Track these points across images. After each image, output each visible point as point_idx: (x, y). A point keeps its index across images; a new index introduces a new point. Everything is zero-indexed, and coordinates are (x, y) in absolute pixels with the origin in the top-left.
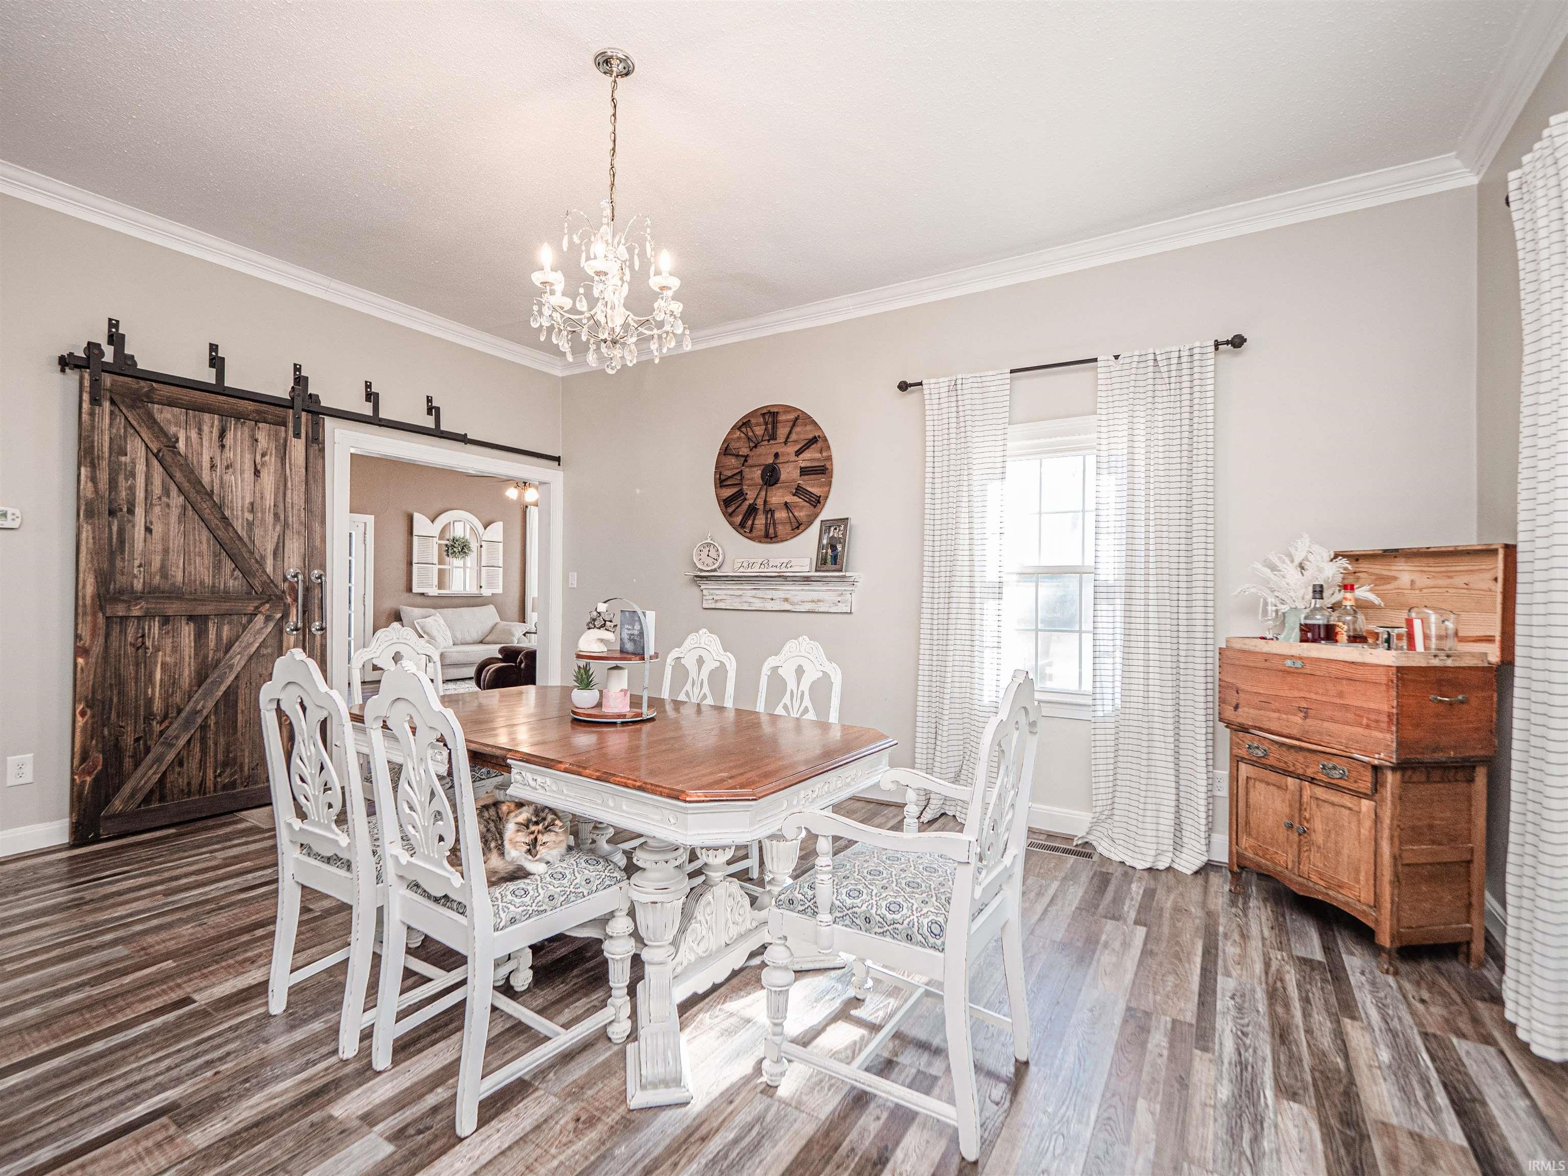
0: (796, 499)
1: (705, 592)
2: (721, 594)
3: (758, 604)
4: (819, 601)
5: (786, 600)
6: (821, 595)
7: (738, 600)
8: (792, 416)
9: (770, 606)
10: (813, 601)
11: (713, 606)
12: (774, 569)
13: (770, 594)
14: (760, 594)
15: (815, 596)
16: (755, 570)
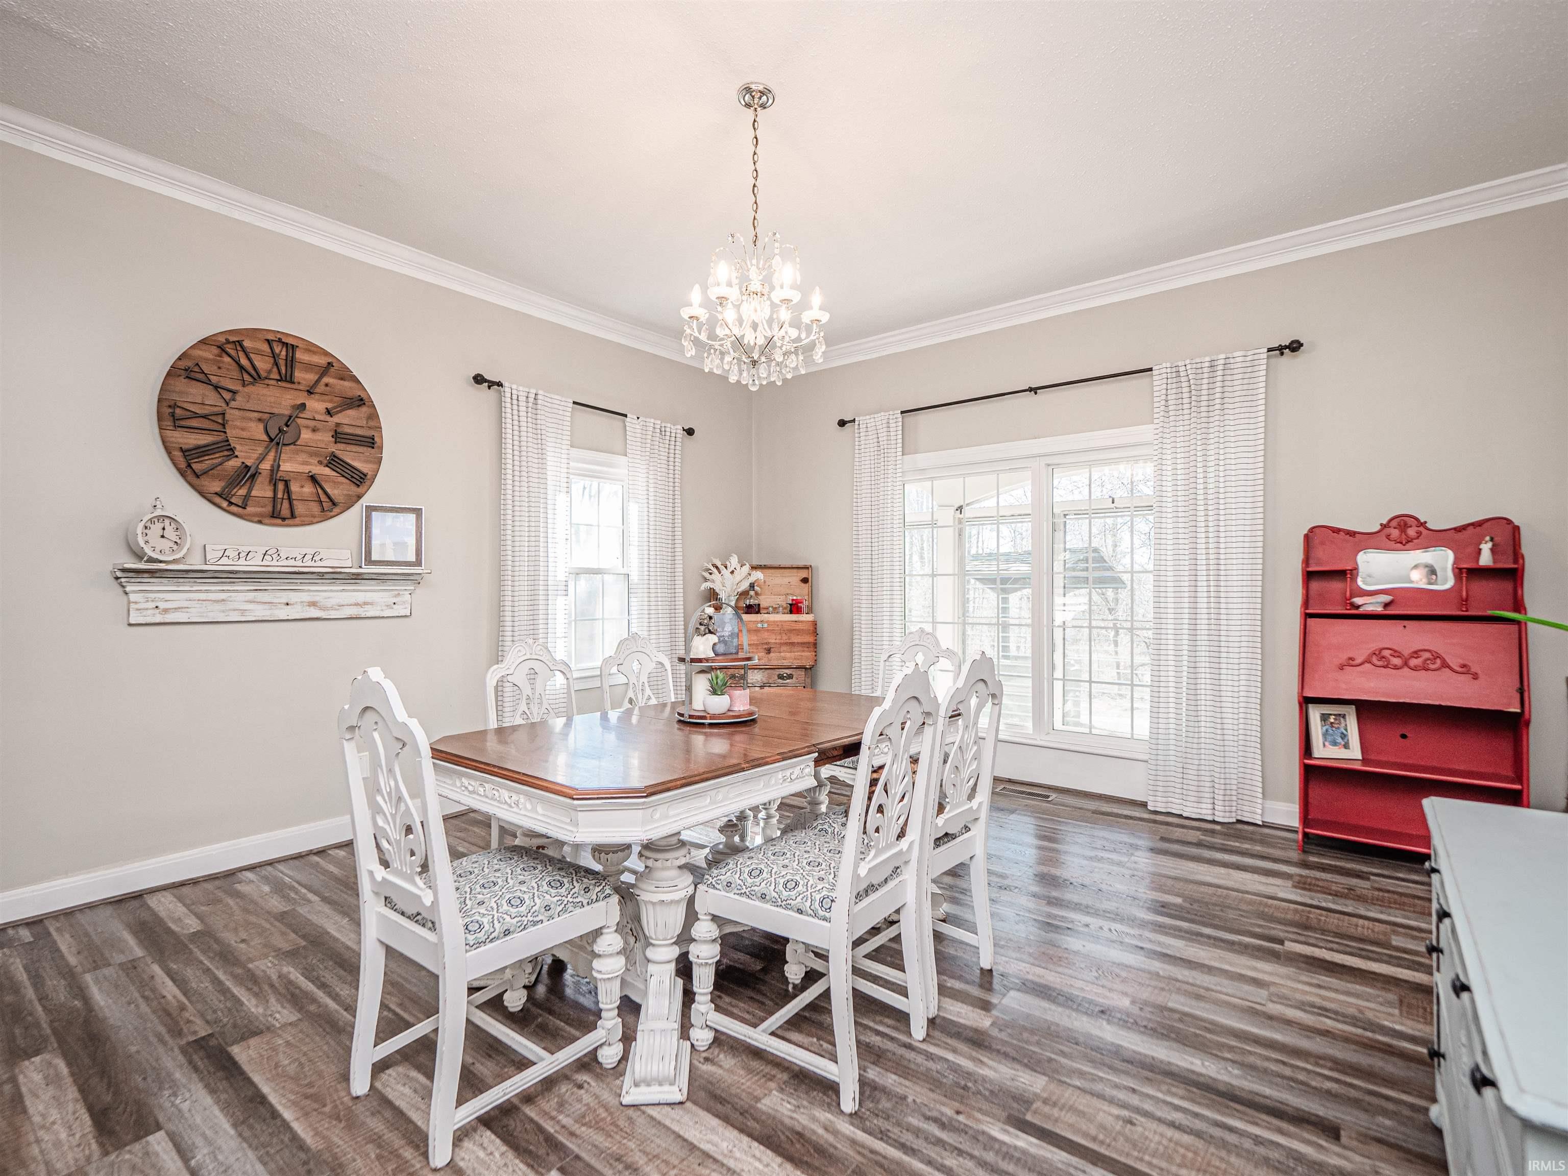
0: (327, 471)
1: (132, 597)
2: (178, 600)
3: (260, 612)
4: (366, 603)
5: (313, 604)
6: (369, 597)
7: (218, 607)
8: (322, 361)
9: (282, 613)
10: (357, 604)
11: (158, 619)
12: (292, 562)
13: (284, 597)
14: (260, 596)
15: (360, 597)
16: (254, 564)
